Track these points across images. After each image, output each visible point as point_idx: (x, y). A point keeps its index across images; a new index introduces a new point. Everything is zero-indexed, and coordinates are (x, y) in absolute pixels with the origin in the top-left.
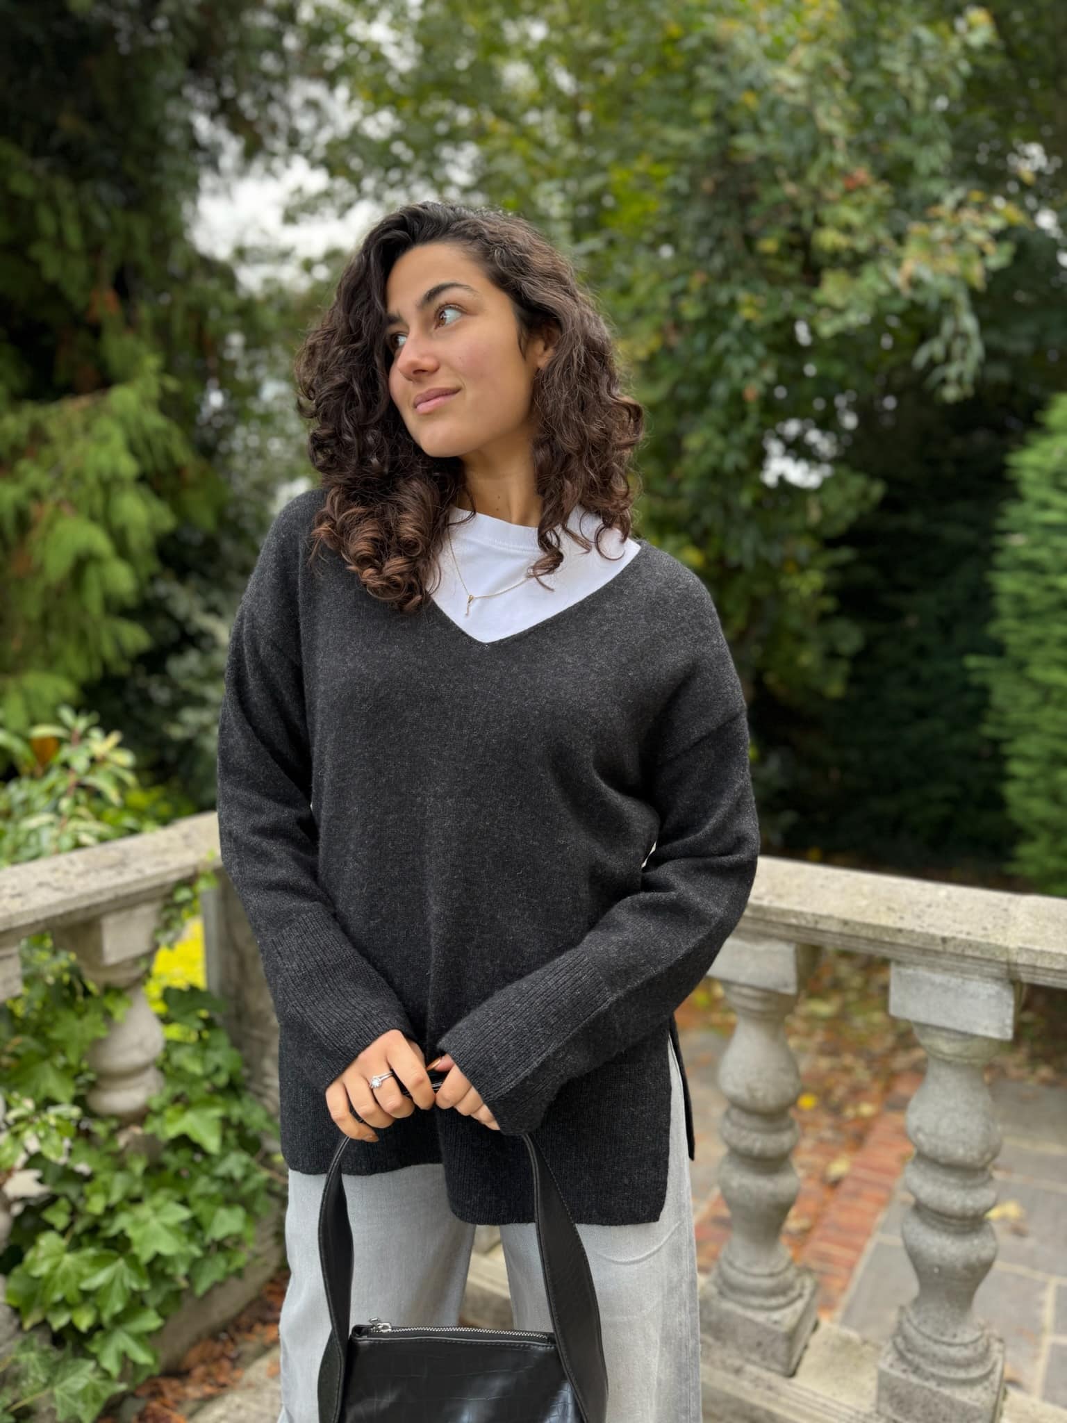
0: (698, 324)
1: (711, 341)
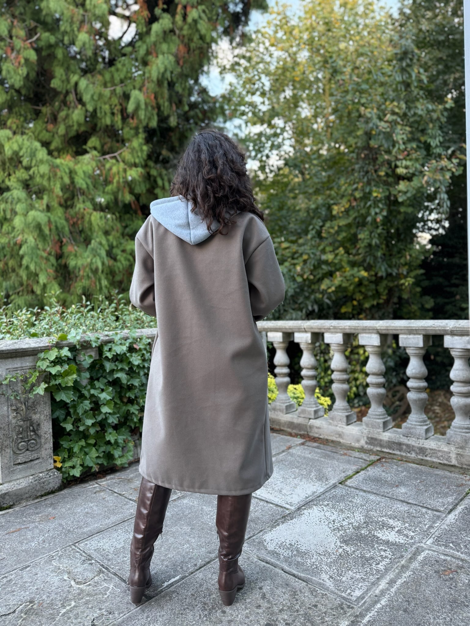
0: (361, 199)
1: (366, 203)
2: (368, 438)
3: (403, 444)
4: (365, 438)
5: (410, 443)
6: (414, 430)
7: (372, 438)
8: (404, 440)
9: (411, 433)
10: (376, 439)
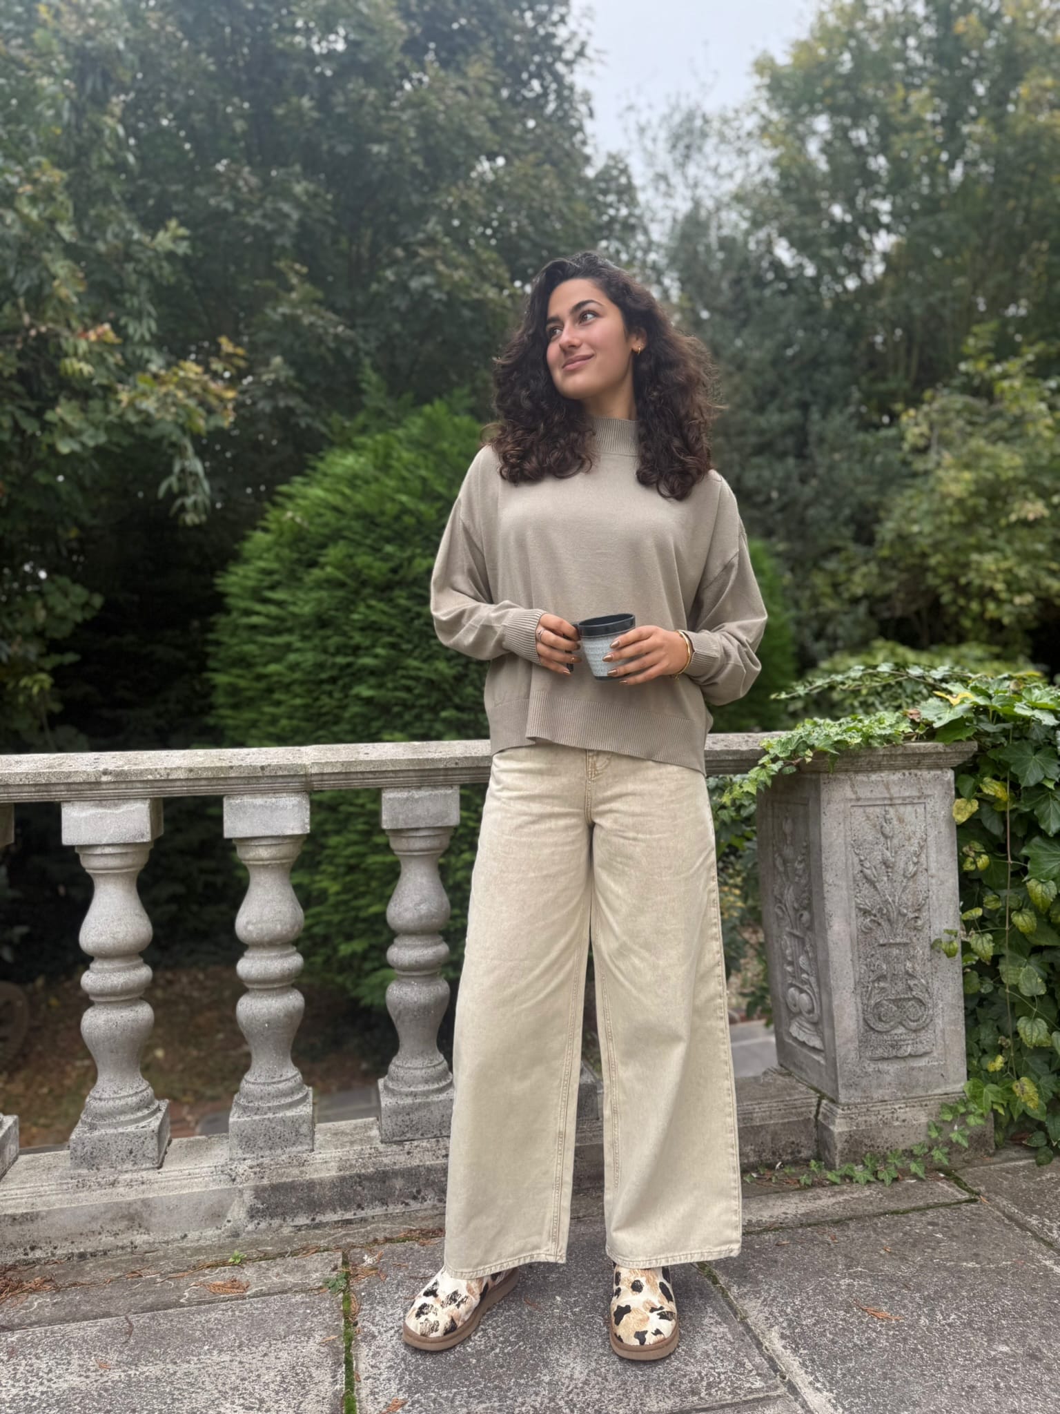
2: (259, 1192)
3: (396, 1174)
4: (248, 1197)
5: (416, 1162)
6: (423, 1113)
7: (275, 1188)
8: (395, 1158)
9: (413, 1127)
10: (291, 1187)
